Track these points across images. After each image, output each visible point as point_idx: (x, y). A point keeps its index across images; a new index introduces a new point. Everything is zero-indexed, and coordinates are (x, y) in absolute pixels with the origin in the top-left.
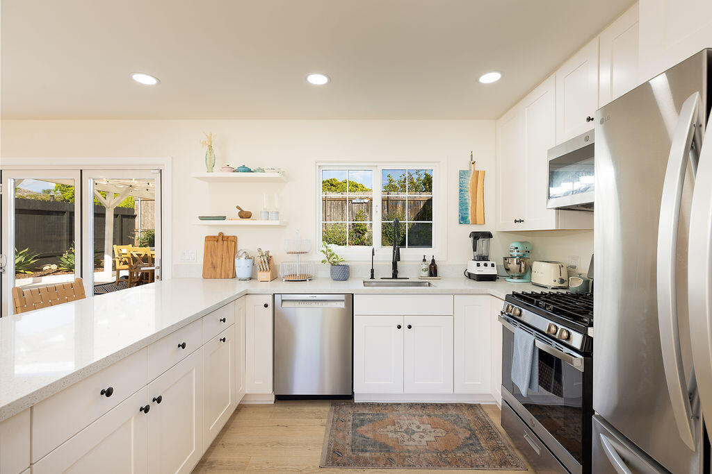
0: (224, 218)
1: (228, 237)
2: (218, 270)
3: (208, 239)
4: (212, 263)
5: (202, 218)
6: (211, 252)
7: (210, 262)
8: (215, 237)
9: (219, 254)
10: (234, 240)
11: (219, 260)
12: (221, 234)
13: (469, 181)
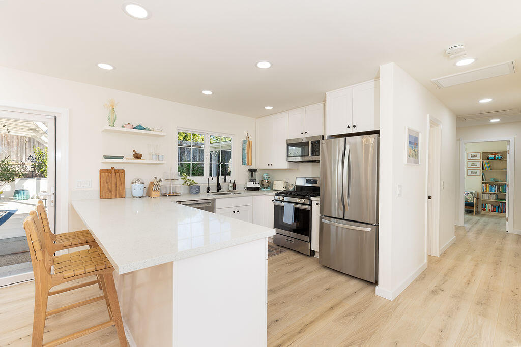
0: (121, 158)
1: (118, 170)
2: (114, 193)
3: (102, 171)
4: (108, 188)
5: (106, 157)
6: (106, 180)
7: (107, 187)
8: (108, 170)
9: (113, 183)
10: (122, 172)
11: (114, 186)
12: (113, 168)
13: (247, 145)
